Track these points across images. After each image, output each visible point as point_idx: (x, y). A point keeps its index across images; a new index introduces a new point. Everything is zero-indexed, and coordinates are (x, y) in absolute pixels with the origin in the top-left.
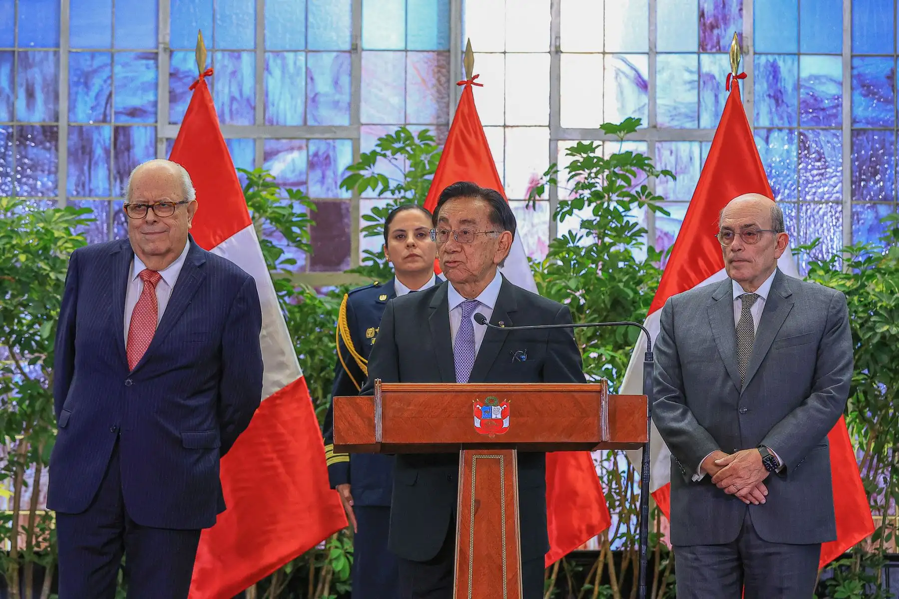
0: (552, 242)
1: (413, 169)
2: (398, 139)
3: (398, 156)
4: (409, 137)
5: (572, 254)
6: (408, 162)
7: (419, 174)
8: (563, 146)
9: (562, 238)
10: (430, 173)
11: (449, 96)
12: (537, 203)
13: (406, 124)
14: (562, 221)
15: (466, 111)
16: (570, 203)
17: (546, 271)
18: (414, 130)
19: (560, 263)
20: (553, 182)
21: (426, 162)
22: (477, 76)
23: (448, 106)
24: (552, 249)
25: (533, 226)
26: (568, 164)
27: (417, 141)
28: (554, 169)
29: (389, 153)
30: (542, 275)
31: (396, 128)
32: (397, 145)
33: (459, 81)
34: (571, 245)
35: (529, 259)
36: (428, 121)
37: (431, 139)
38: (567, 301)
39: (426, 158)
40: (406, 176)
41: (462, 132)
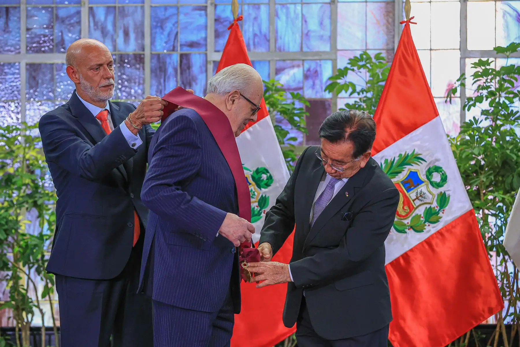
0: (463, 124)
1: (371, 78)
2: (361, 59)
3: (362, 70)
4: (369, 58)
5: (475, 132)
6: (368, 74)
7: (375, 82)
8: (469, 62)
9: (469, 122)
10: (383, 81)
11: (394, 30)
12: (452, 99)
13: (366, 50)
14: (469, 110)
15: (406, 40)
16: (474, 99)
17: (458, 143)
18: (372, 54)
19: (468, 138)
20: (463, 85)
21: (380, 74)
22: (413, 18)
23: (394, 37)
24: (462, 129)
25: (450, 114)
26: (473, 74)
27: (374, 60)
28: (463, 77)
29: (355, 68)
30: (456, 146)
31: (360, 52)
32: (361, 63)
33: (401, 21)
34: (475, 126)
35: (448, 136)
36: (381, 48)
37: (383, 58)
38: (473, 163)
39: (380, 71)
40: (367, 83)
41: (403, 53)
